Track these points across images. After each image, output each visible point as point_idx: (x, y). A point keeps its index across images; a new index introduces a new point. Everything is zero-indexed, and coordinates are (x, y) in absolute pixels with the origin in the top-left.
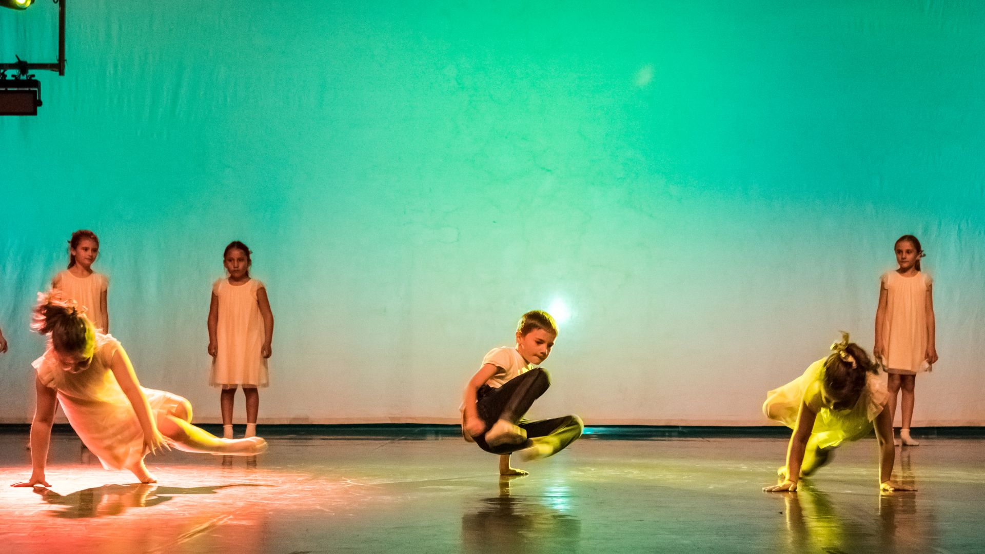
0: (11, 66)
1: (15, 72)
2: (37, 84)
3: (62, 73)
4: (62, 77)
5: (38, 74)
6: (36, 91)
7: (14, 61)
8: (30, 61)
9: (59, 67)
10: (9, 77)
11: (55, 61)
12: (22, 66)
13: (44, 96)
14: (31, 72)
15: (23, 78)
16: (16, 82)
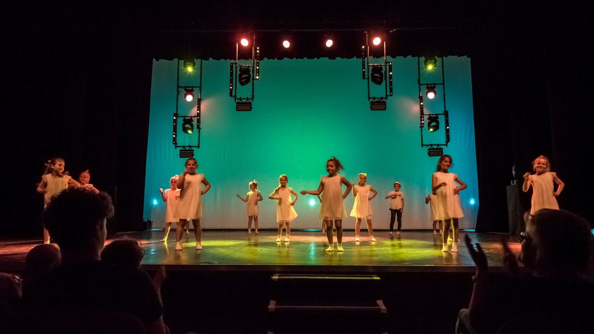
0: (188, 147)
1: (188, 148)
2: (193, 151)
3: (199, 148)
4: (199, 149)
5: (193, 148)
6: (193, 153)
7: (188, 145)
8: (192, 145)
9: (198, 147)
10: (187, 149)
11: (198, 146)
12: (190, 147)
13: (195, 153)
14: (192, 148)
15: (190, 149)
16: (189, 150)
